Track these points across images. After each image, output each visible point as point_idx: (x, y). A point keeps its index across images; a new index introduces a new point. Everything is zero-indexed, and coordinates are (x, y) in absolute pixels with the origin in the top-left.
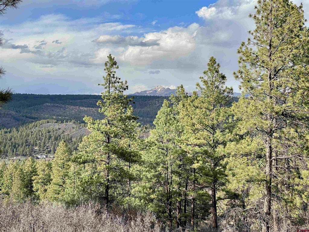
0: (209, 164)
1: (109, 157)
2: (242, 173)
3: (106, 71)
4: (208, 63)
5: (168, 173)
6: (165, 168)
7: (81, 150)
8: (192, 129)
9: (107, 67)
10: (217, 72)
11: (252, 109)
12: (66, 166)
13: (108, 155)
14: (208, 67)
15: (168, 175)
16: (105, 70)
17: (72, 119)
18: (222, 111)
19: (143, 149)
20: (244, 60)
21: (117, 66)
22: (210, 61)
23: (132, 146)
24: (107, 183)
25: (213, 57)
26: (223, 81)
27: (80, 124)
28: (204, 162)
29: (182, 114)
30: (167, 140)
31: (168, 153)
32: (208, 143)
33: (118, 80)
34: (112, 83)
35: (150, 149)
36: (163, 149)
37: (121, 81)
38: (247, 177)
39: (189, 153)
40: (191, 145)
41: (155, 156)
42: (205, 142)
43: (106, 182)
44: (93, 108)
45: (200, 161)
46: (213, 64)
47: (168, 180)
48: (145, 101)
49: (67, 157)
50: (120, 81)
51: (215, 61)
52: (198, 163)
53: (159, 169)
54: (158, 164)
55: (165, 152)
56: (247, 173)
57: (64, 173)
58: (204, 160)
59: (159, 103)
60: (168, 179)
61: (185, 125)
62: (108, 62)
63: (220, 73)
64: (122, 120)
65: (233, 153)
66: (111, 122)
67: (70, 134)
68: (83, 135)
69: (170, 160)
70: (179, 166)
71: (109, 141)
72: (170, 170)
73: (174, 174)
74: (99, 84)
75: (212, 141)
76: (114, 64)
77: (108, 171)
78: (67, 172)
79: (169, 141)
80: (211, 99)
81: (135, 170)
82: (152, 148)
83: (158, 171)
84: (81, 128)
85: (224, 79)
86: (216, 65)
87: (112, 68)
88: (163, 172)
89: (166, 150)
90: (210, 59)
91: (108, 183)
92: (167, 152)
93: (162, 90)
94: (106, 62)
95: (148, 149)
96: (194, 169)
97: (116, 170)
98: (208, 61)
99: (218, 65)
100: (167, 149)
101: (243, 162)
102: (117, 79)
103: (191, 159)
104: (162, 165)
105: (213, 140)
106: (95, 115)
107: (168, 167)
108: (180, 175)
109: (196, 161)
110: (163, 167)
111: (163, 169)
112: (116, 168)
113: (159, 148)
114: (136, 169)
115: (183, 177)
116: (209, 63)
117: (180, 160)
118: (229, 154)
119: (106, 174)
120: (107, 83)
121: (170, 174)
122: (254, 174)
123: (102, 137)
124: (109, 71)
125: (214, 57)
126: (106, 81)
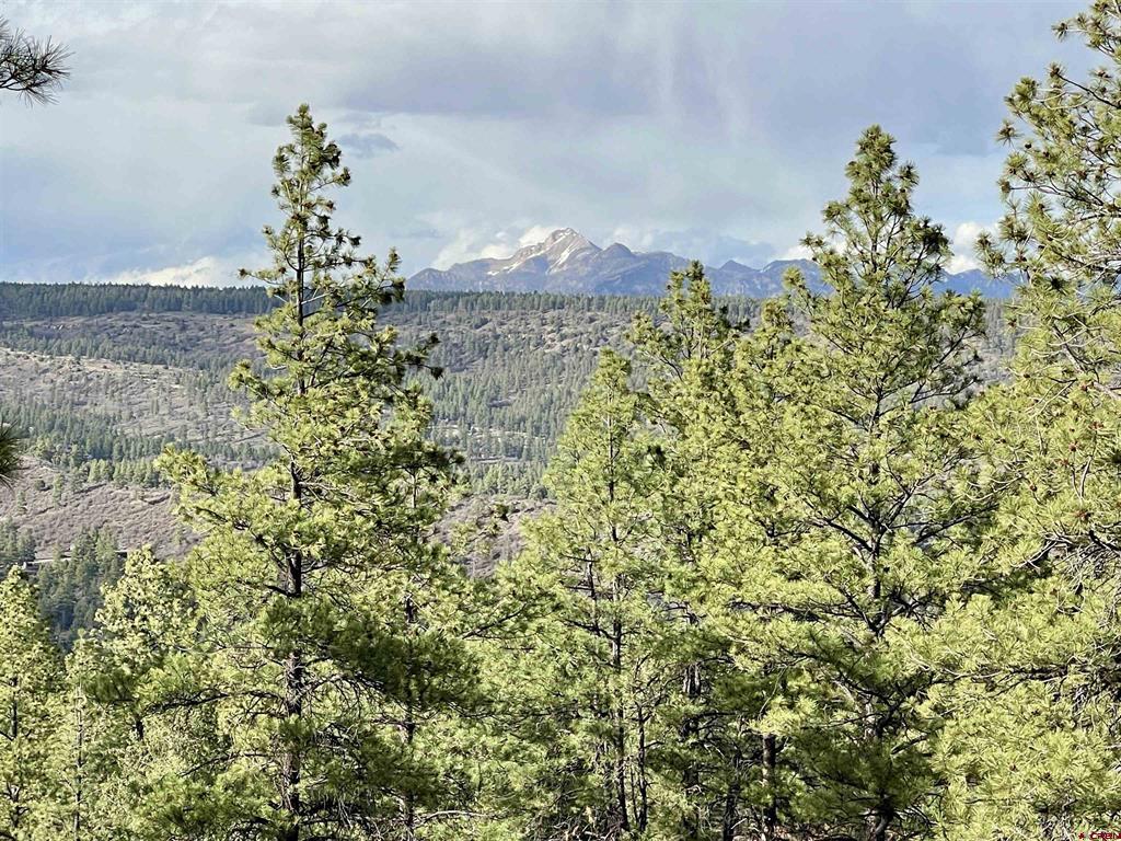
0: (854, 716)
1: (298, 673)
2: (1014, 769)
3: (283, 198)
4: (852, 163)
5: (621, 762)
6: (608, 732)
7: (115, 628)
8: (757, 519)
9: (288, 176)
10: (900, 210)
11: (1072, 436)
12: (29, 722)
13: (296, 662)
14: (850, 184)
15: (621, 777)
16: (276, 192)
17: (36, 432)
18: (924, 430)
19: (483, 631)
20: (1030, 178)
21: (339, 171)
22: (864, 147)
23: (427, 611)
24: (291, 818)
25: (877, 130)
26: (932, 261)
27: (84, 467)
28: (828, 705)
29: (701, 434)
30: (619, 579)
31: (624, 650)
32: (850, 599)
33: (346, 248)
34: (317, 265)
35: (524, 628)
36: (595, 629)
37: (365, 257)
38: (1042, 789)
39: (742, 650)
40: (755, 608)
41: (550, 668)
42: (831, 594)
43: (285, 813)
44: (160, 367)
45: (801, 697)
46: (876, 166)
47: (623, 804)
48: (477, 327)
49: (38, 669)
50: (360, 253)
51: (888, 150)
52: (791, 706)
53: (575, 740)
54: (566, 715)
55: (605, 646)
56: (1041, 769)
57: (19, 759)
58: (825, 695)
59: (563, 338)
60: (622, 798)
61: (721, 494)
62: (291, 149)
63: (917, 214)
64: (370, 470)
65: (970, 664)
66: (311, 480)
67: (25, 521)
68: (102, 532)
69: (634, 689)
70: (687, 722)
71: (298, 584)
72: (632, 749)
73: (657, 770)
74: (243, 272)
75: (870, 591)
76: (323, 160)
77: (295, 753)
78: (38, 756)
79: (627, 580)
80: (867, 360)
81: (444, 746)
82: (533, 626)
83: (568, 752)
84: (90, 489)
85: (937, 250)
86: (893, 172)
87: (315, 184)
88: (593, 756)
89: (611, 632)
90: (861, 137)
91: (297, 819)
92: (619, 644)
93: (579, 256)
94: (281, 150)
95: (512, 631)
96: (771, 740)
97: (338, 744)
98: (852, 154)
99: (908, 174)
100: (617, 627)
101: (1030, 709)
102: (340, 239)
103: (754, 688)
104: (588, 719)
105: (877, 589)
106: (171, 408)
107: (622, 730)
108: (688, 775)
109: (780, 699)
110: (593, 730)
111: (596, 740)
112: (337, 734)
113: (572, 624)
114: (448, 739)
115: (706, 789)
116: (855, 160)
117: (694, 693)
118: (951, 665)
119: (286, 769)
120: (285, 264)
121: (634, 766)
122: (1079, 771)
123: (262, 565)
124: (296, 201)
125: (884, 131)
126: (280, 254)
